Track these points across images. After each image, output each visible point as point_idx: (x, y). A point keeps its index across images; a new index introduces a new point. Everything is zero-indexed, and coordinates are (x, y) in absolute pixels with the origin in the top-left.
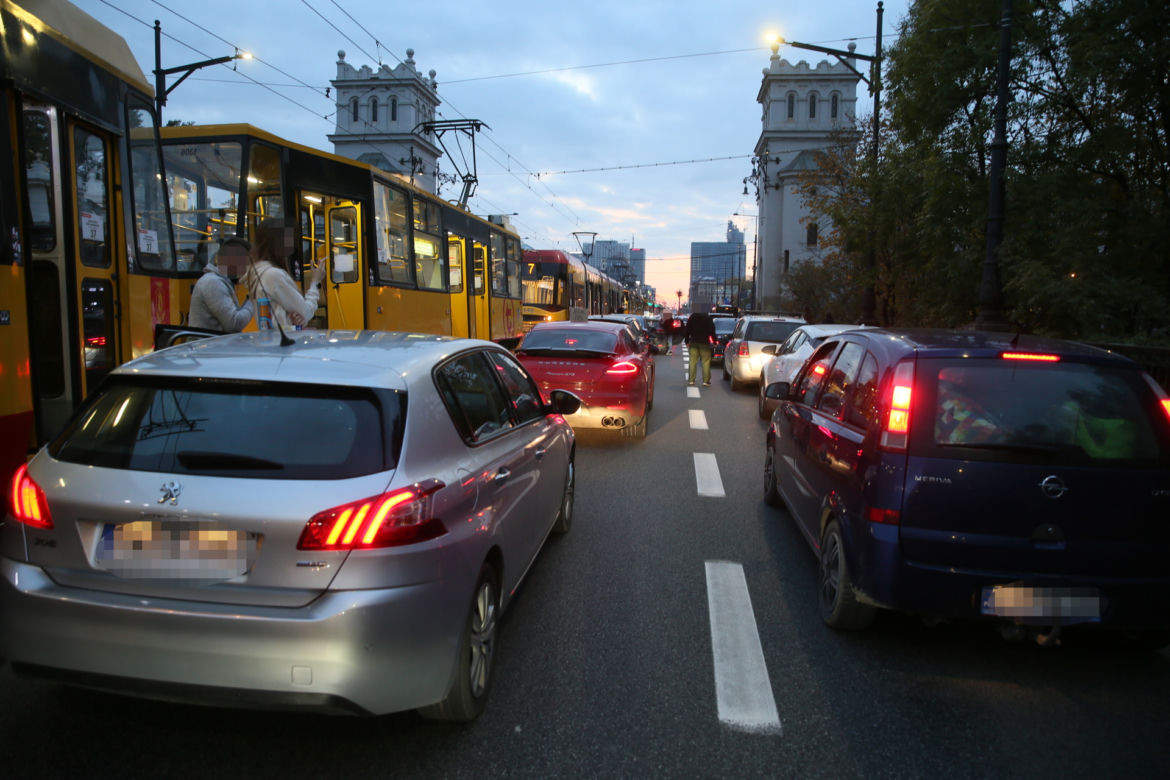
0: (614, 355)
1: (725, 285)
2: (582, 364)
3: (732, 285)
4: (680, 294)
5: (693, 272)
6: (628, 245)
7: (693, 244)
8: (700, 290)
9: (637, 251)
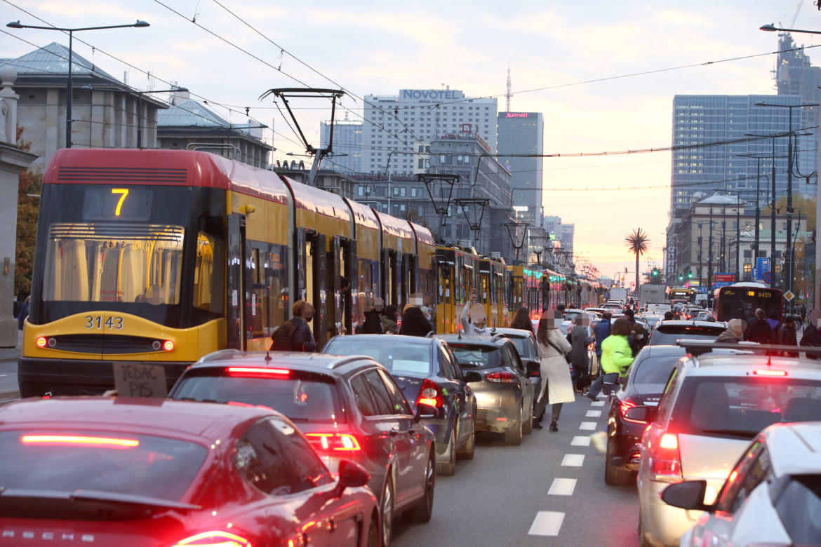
0: (184, 512)
1: (758, 216)
2: (88, 538)
3: (773, 218)
4: (638, 244)
5: (679, 183)
6: (494, 102)
7: (679, 100)
8: (695, 233)
9: (518, 117)
